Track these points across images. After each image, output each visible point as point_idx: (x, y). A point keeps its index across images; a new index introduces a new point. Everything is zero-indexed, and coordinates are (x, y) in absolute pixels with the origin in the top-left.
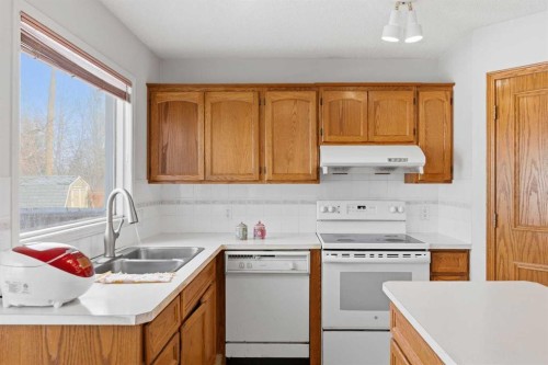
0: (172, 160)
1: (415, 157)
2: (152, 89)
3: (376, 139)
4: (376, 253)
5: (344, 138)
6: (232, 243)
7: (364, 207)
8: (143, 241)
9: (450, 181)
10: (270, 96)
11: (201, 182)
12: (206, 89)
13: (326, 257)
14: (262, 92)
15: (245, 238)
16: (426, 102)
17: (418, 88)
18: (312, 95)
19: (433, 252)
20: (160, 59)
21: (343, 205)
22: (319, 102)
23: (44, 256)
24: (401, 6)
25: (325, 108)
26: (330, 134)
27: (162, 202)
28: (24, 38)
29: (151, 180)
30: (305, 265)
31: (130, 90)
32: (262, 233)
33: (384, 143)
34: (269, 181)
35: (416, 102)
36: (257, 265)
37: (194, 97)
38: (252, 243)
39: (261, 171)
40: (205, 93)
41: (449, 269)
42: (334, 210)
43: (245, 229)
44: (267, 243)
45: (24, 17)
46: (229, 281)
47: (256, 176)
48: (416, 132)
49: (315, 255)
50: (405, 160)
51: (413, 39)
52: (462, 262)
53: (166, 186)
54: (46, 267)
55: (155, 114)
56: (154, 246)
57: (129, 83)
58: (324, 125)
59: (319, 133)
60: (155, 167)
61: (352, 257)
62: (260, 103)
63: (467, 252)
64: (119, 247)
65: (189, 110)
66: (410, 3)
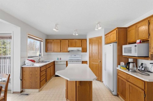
0: (49, 49)
1: (80, 49)
2: (46, 40)
4: (75, 62)
5: (72, 46)
6: (56, 60)
7: (75, 56)
8: (45, 60)
9: (86, 52)
10: (62, 41)
11: (53, 52)
12: (53, 40)
13: (68, 62)
14: (61, 40)
15: (58, 59)
18: (67, 41)
19: (82, 61)
20: (47, 36)
21: (72, 55)
22: (69, 41)
23: (30, 60)
25: (69, 42)
28: (28, 37)
29: (46, 52)
30: (65, 63)
32: (60, 59)
35: (82, 41)
36: (59, 63)
37: (52, 41)
38: (59, 60)
39: (61, 51)
42: (71, 56)
44: (61, 60)
45: (28, 34)
46: (55, 65)
48: (82, 46)
49: (67, 62)
51: (77, 35)
52: (86, 63)
54: (30, 61)
55: (46, 43)
56: (45, 61)
57: (42, 39)
58: (69, 45)
59: (68, 46)
60: (47, 50)
61: (72, 62)
62: (61, 42)
63: (87, 61)
64: (40, 60)
65: (51, 43)
66: (76, 30)
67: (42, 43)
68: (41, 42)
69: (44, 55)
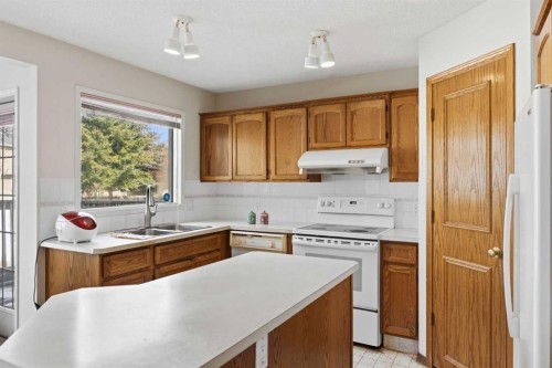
2: (203, 116)
3: (352, 143)
4: (333, 240)
7: (355, 203)
10: (275, 115)
11: (230, 181)
12: (233, 114)
14: (267, 112)
15: (254, 223)
16: (398, 107)
17: (390, 96)
18: (302, 111)
21: (338, 201)
22: (308, 115)
23: (68, 217)
24: (317, 40)
25: (312, 120)
26: (316, 142)
27: (217, 196)
28: (85, 105)
29: (202, 180)
31: (179, 121)
32: (265, 220)
33: (360, 147)
34: (274, 180)
35: (388, 108)
36: (249, 242)
37: (226, 120)
38: (259, 226)
39: (268, 172)
40: (232, 117)
41: (398, 259)
42: (330, 204)
43: (254, 217)
44: (270, 228)
45: (83, 95)
47: (264, 177)
48: (388, 136)
50: (363, 161)
51: (328, 64)
52: (411, 255)
53: (221, 184)
55: (204, 134)
57: (178, 116)
59: (308, 141)
61: (314, 241)
62: (268, 121)
63: (416, 245)
64: (155, 221)
65: (223, 130)
66: (324, 36)
67: (178, 133)
68: (175, 130)
69: (185, 197)
